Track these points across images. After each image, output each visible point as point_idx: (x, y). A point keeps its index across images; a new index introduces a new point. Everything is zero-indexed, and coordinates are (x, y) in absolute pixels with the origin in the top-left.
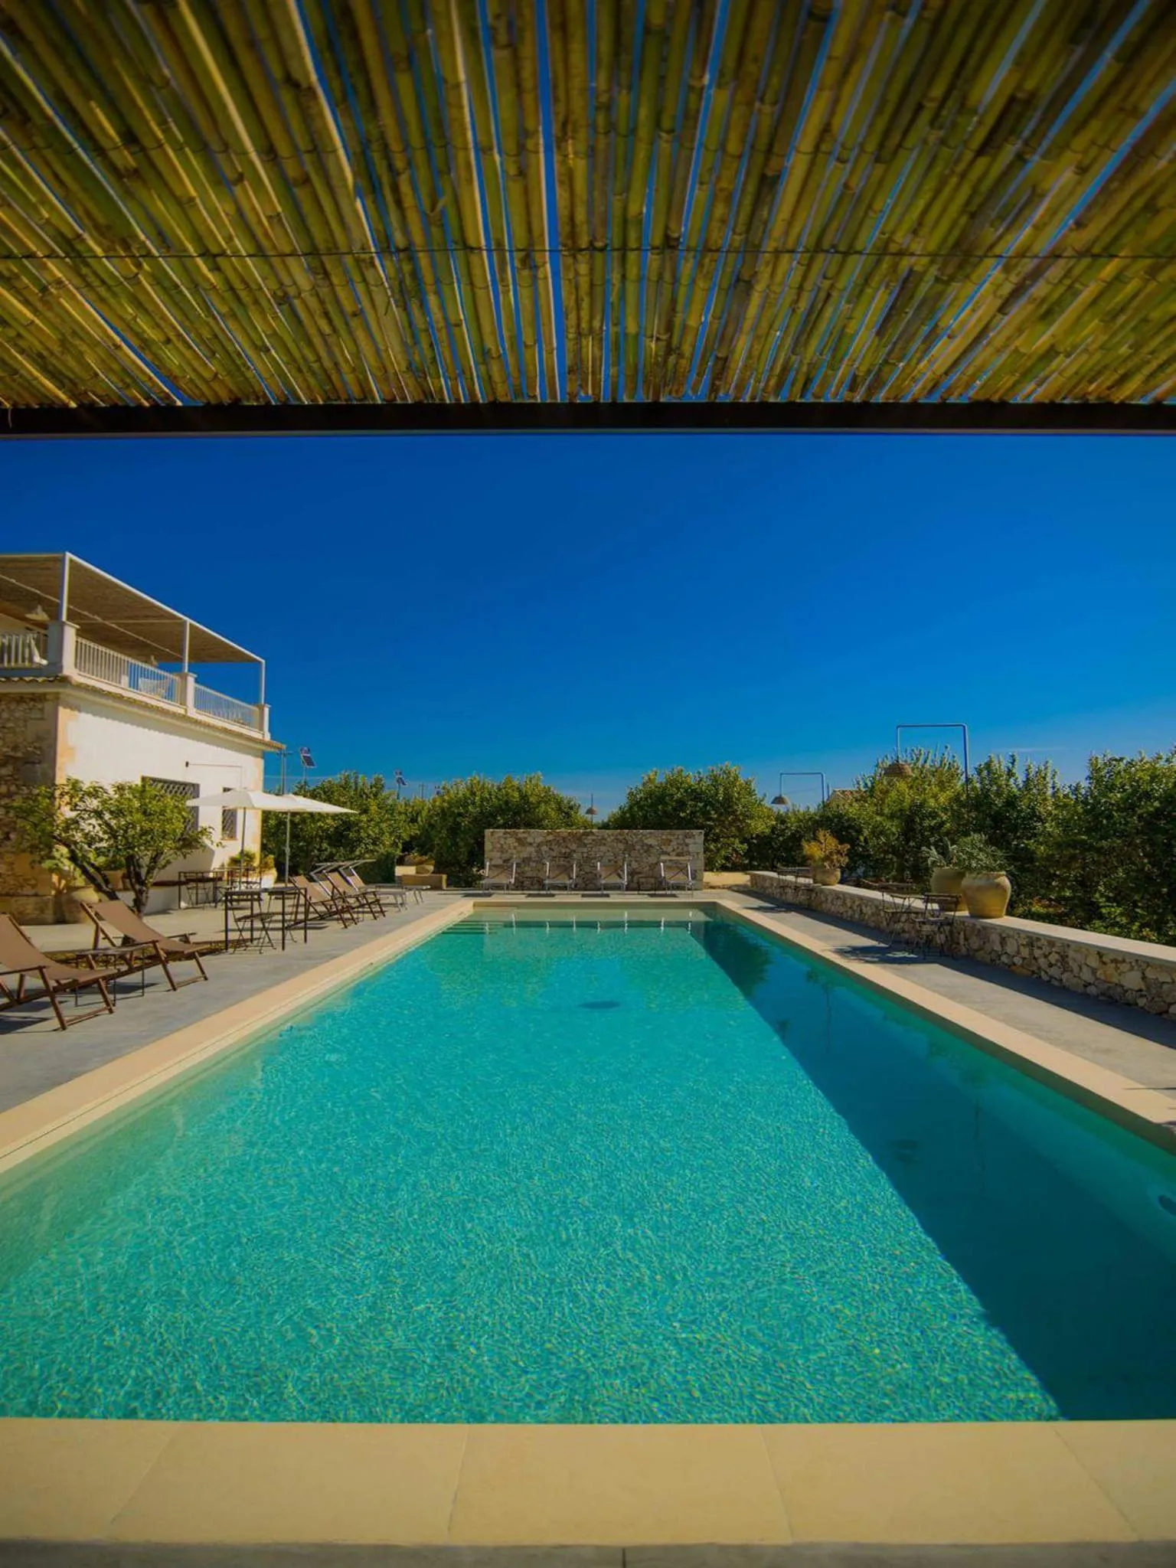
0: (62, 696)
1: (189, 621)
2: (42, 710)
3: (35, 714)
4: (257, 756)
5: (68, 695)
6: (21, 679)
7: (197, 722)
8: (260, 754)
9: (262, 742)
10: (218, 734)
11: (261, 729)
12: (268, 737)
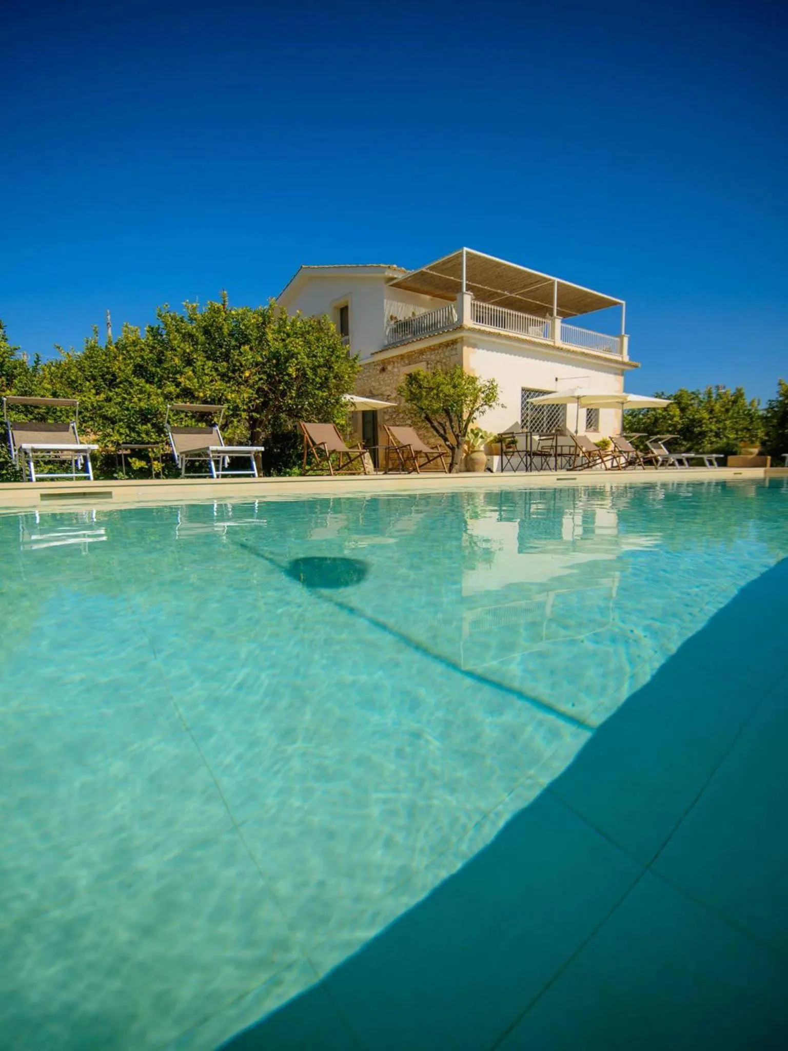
0: (464, 339)
1: (557, 280)
2: (456, 349)
3: (454, 352)
4: (616, 374)
5: (468, 337)
6: (443, 332)
7: (561, 349)
8: (619, 372)
9: (623, 363)
10: (579, 357)
11: (621, 353)
12: (626, 359)
